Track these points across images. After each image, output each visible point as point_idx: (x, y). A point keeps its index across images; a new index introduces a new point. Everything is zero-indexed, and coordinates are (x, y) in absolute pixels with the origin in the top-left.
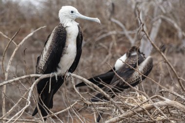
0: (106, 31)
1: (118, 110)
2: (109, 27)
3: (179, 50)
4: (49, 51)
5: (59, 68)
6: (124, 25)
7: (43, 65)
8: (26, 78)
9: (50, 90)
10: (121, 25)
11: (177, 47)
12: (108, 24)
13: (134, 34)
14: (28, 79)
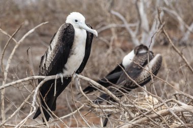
0: (105, 23)
1: (126, 113)
2: (108, 20)
3: (181, 43)
4: (55, 51)
5: (66, 69)
6: (125, 17)
7: (48, 66)
8: (29, 80)
9: (55, 93)
10: (122, 17)
11: (179, 40)
12: (107, 16)
13: (135, 27)
14: (31, 81)
